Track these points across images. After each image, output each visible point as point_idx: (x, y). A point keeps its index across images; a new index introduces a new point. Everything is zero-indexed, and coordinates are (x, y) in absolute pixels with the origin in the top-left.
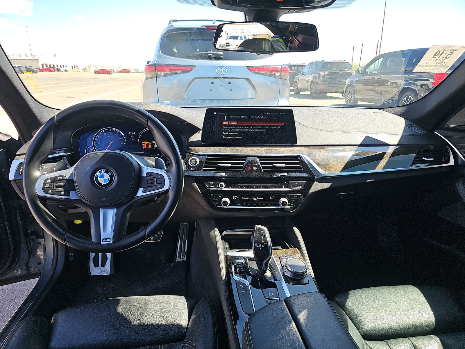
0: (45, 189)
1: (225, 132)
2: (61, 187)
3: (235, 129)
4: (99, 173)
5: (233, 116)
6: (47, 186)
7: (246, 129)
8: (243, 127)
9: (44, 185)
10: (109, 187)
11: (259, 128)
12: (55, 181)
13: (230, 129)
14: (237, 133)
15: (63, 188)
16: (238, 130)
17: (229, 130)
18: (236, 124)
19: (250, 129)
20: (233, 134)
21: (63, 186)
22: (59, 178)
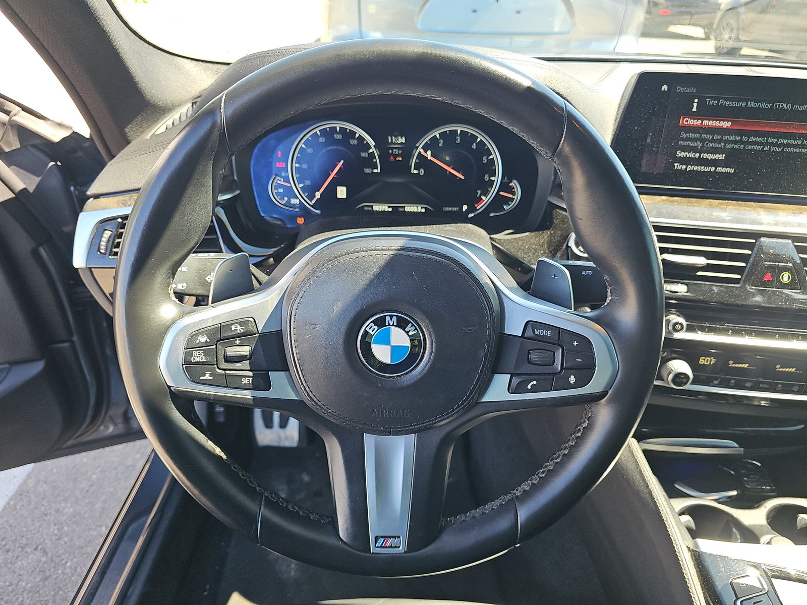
0: (191, 368)
1: (684, 149)
2: (240, 359)
3: (719, 141)
4: (376, 328)
5: (722, 102)
6: (198, 356)
7: (756, 143)
8: (745, 139)
9: (188, 355)
10: (407, 373)
11: (800, 142)
12: (221, 340)
13: (703, 141)
14: (722, 157)
15: (246, 364)
16: (729, 146)
17: (699, 144)
18: (725, 126)
19: (767, 144)
20: (710, 156)
21: (250, 358)
22: (233, 328)
